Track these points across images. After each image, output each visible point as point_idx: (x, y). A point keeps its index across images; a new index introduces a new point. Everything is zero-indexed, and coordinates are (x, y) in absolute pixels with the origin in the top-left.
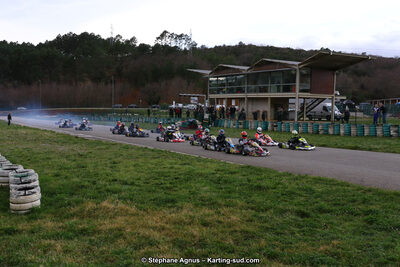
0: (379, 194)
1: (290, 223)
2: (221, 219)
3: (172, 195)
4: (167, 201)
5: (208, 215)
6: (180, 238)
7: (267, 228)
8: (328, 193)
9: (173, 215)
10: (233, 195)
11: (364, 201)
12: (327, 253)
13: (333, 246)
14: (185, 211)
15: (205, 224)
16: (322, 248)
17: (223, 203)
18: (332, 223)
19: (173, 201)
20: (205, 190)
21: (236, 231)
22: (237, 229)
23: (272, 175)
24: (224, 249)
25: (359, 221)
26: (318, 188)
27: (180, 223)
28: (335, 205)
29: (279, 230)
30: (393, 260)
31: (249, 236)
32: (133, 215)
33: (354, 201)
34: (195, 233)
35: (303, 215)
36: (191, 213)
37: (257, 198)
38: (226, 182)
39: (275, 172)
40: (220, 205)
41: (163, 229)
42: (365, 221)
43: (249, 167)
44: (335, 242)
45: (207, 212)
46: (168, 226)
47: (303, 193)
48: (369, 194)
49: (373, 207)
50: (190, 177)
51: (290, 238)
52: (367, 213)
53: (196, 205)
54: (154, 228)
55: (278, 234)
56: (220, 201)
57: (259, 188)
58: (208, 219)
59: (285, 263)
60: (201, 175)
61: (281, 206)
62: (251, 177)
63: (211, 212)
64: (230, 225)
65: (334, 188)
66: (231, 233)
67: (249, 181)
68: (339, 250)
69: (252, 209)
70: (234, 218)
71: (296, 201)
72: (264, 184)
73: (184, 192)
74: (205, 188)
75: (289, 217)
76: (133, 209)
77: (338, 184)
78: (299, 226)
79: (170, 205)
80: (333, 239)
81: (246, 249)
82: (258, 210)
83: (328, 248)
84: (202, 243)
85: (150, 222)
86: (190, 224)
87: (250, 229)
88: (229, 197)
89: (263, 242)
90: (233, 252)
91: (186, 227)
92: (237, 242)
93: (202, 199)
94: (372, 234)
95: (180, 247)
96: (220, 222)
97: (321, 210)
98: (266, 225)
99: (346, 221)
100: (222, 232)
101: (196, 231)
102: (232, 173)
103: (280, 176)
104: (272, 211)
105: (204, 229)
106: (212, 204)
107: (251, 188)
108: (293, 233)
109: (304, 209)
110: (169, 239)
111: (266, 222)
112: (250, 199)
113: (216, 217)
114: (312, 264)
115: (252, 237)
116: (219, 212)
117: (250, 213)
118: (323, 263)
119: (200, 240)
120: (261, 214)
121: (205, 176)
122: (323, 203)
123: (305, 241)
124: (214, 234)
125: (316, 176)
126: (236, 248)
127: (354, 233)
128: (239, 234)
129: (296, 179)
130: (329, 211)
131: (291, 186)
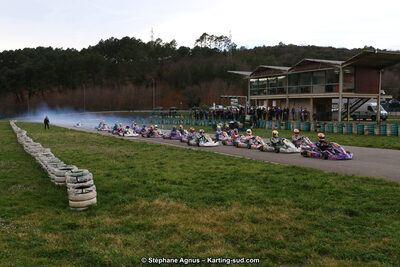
1: (339, 222)
2: (270, 216)
3: (221, 194)
4: (216, 200)
5: (257, 214)
6: (232, 234)
7: (317, 226)
8: (376, 192)
9: (223, 212)
10: (279, 194)
12: (378, 249)
13: (385, 243)
14: (234, 209)
15: (255, 221)
16: (372, 245)
17: (271, 202)
18: (382, 222)
19: (222, 200)
20: (253, 190)
21: (285, 228)
22: (287, 226)
23: (318, 175)
24: (275, 244)
26: (367, 188)
27: (231, 219)
28: (384, 204)
29: (328, 228)
31: (298, 233)
32: (185, 212)
34: (246, 229)
35: (352, 213)
36: (240, 211)
37: (304, 197)
38: (272, 181)
39: (320, 172)
40: (268, 204)
41: (215, 225)
43: (294, 167)
44: (385, 239)
45: (255, 210)
46: (219, 223)
47: (351, 193)
50: (236, 176)
51: (339, 235)
53: (245, 204)
54: (206, 225)
55: (328, 231)
56: (268, 200)
57: (306, 187)
58: (258, 217)
59: (337, 258)
60: (247, 175)
61: (329, 205)
62: (296, 177)
63: (260, 210)
64: (279, 223)
65: (383, 188)
66: (281, 230)
67: (295, 181)
68: (391, 248)
69: (300, 207)
70: (283, 216)
71: (343, 201)
72: (310, 183)
73: (232, 192)
75: (338, 216)
76: (184, 207)
77: (386, 184)
78: (348, 224)
79: (219, 203)
80: (384, 236)
81: (297, 245)
82: (306, 208)
83: (380, 244)
84: (254, 239)
85: (201, 219)
86: (240, 221)
87: (300, 227)
88: (276, 196)
89: (313, 238)
90: (283, 247)
91: (236, 224)
92: (287, 238)
93: (250, 198)
95: (232, 242)
96: (269, 220)
97: (370, 209)
99: (396, 219)
100: (272, 229)
101: (246, 227)
103: (325, 175)
104: (320, 209)
105: (254, 226)
106: (260, 202)
107: (298, 187)
108: (342, 231)
109: (351, 208)
110: (221, 234)
111: (315, 219)
112: (297, 199)
113: (265, 215)
114: (363, 260)
115: (303, 234)
116: (268, 210)
117: (299, 212)
118: (374, 259)
119: (251, 236)
120: (309, 213)
121: (251, 176)
122: (371, 203)
123: (355, 238)
124: (265, 231)
125: (364, 176)
126: (288, 244)
128: (288, 231)
129: (343, 179)
130: (379, 211)
131: (339, 186)
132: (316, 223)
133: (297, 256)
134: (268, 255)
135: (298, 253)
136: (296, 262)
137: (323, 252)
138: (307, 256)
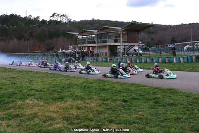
0: (160, 90)
1: (120, 106)
2: (86, 105)
3: (62, 95)
4: (59, 98)
5: (80, 104)
6: (66, 116)
7: (109, 109)
8: (137, 90)
9: (63, 105)
10: (92, 93)
11: (154, 93)
12: (136, 118)
13: (140, 115)
14: (68, 102)
15: (78, 108)
16: (134, 116)
17: (87, 98)
18: (139, 104)
19: (62, 98)
20: (78, 92)
21: (93, 111)
22: (94, 110)
23: (110, 83)
24: (88, 119)
25: (151, 103)
26: (133, 88)
27: (67, 108)
28: (141, 95)
29: (114, 109)
30: (166, 119)
31: (100, 113)
32: (42, 106)
33: (149, 93)
34: (74, 113)
35: (125, 101)
36: (71, 103)
37: (103, 94)
38: (88, 87)
40: (85, 99)
41: (58, 112)
42: (154, 102)
44: (140, 113)
45: (79, 102)
46: (60, 110)
47: (125, 91)
48: (156, 90)
49: (157, 96)
50: (70, 86)
51: (119, 112)
52: (155, 99)
53: (74, 99)
54: (53, 112)
55: (114, 111)
56: (85, 97)
57: (104, 89)
58: (80, 106)
59: (118, 124)
60: (75, 85)
61: (115, 98)
62: (100, 85)
63: (81, 102)
65: (140, 88)
66: (91, 111)
67: (99, 86)
68: (143, 116)
69: (101, 100)
70: (93, 104)
71: (122, 95)
72: (106, 87)
73: (67, 94)
75: (119, 102)
76: (42, 103)
77: (141, 86)
78: (124, 107)
79: (60, 100)
80: (139, 111)
81: (99, 119)
82: (104, 100)
83: (136, 115)
84: (77, 117)
85: (51, 109)
86: (71, 109)
87: (101, 109)
88: (89, 95)
89: (107, 115)
90: (92, 120)
91: (69, 110)
92: (94, 116)
93: (76, 96)
94: (157, 108)
95: (66, 120)
96: (86, 107)
97: (134, 99)
98: (107, 107)
99: (145, 103)
100: (87, 111)
101: (74, 112)
102: (91, 83)
103: (114, 83)
104: (111, 100)
105: (78, 110)
106: (82, 98)
107: (100, 90)
108: (121, 110)
109: (125, 98)
110: (61, 116)
111: (108, 105)
112: (100, 95)
113: (84, 104)
114: (130, 124)
115: (102, 113)
116: (85, 102)
117: (100, 102)
118: (135, 123)
119: (76, 116)
120: (105, 102)
121: (78, 85)
122: (134, 95)
123: (127, 113)
124: (83, 113)
125: (131, 83)
126: (94, 118)
127: (149, 108)
128: (95, 112)
129: (122, 84)
130: (138, 99)
131: (120, 88)
133: (98, 125)
134: (85, 125)
135: (99, 123)
137: (111, 121)
138: (104, 124)
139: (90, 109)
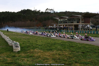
1: (80, 55)
2: (63, 54)
3: (51, 48)
4: (50, 49)
6: (54, 58)
7: (75, 56)
8: (89, 48)
9: (52, 53)
10: (66, 48)
12: (89, 62)
13: (91, 60)
14: (54, 52)
15: (60, 55)
16: (88, 60)
17: (64, 50)
18: (90, 55)
19: (51, 50)
20: (59, 47)
23: (75, 43)
24: (64, 60)
25: (97, 54)
26: (87, 46)
27: (54, 54)
28: (91, 50)
29: (77, 56)
31: (70, 58)
32: (42, 53)
33: (96, 49)
35: (83, 53)
36: (56, 52)
37: (72, 49)
38: (64, 45)
40: (63, 50)
41: (50, 56)
43: (69, 41)
44: (91, 59)
45: (60, 52)
47: (83, 48)
50: (55, 44)
51: (80, 58)
53: (57, 50)
54: (48, 56)
56: (63, 49)
57: (72, 46)
58: (60, 54)
59: (80, 64)
60: (58, 43)
61: (78, 51)
62: (70, 44)
66: (66, 57)
67: (69, 45)
68: (93, 61)
69: (71, 51)
70: (66, 53)
71: (81, 50)
72: (73, 45)
73: (54, 48)
74: (59, 46)
75: (80, 53)
76: (42, 51)
77: (92, 46)
78: (82, 55)
80: (91, 58)
81: (70, 61)
82: (72, 51)
83: (90, 60)
84: (59, 59)
85: (46, 54)
86: (56, 55)
87: (70, 56)
89: (74, 59)
90: (67, 61)
93: (58, 49)
95: (54, 60)
97: (88, 52)
99: (94, 54)
100: (64, 57)
101: (57, 56)
102: (65, 43)
104: (76, 52)
106: (61, 50)
107: (70, 46)
108: (81, 57)
109: (83, 51)
110: (51, 58)
112: (70, 49)
113: (62, 53)
114: (86, 64)
116: (63, 52)
117: (70, 52)
118: (89, 64)
120: (73, 53)
122: (88, 50)
123: (84, 59)
124: (62, 57)
125: (86, 44)
126: (68, 60)
127: (96, 57)
128: (68, 57)
129: (81, 44)
130: (90, 52)
131: (80, 46)
132: (74, 55)
134: (63, 63)
135: (70, 63)
136: (69, 65)
137: (76, 62)
138: (72, 63)
139: (66, 55)
